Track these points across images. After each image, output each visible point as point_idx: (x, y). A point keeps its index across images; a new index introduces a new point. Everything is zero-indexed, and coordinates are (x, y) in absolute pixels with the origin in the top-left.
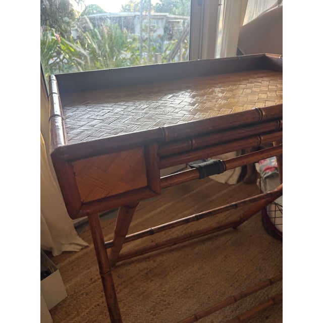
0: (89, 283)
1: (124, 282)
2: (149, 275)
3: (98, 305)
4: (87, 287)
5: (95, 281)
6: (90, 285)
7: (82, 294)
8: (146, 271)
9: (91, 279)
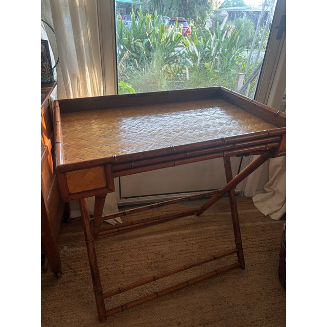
0: (109, 251)
1: (132, 261)
2: (153, 265)
3: (107, 269)
4: (107, 253)
5: (113, 252)
6: (109, 252)
7: (102, 256)
8: (152, 261)
9: (112, 249)
